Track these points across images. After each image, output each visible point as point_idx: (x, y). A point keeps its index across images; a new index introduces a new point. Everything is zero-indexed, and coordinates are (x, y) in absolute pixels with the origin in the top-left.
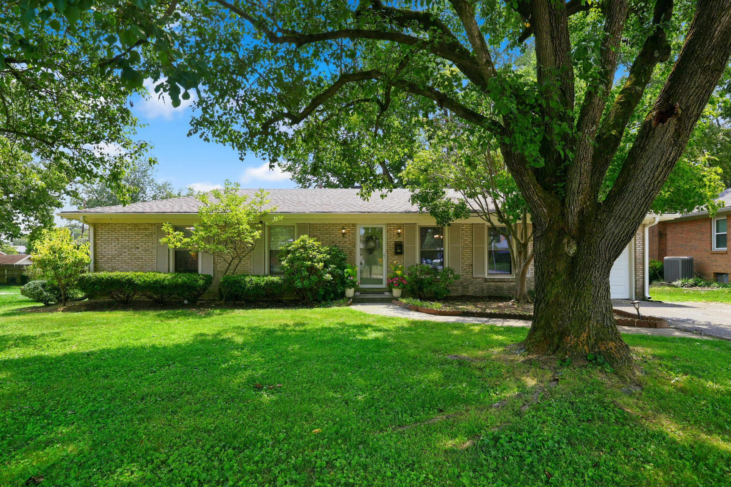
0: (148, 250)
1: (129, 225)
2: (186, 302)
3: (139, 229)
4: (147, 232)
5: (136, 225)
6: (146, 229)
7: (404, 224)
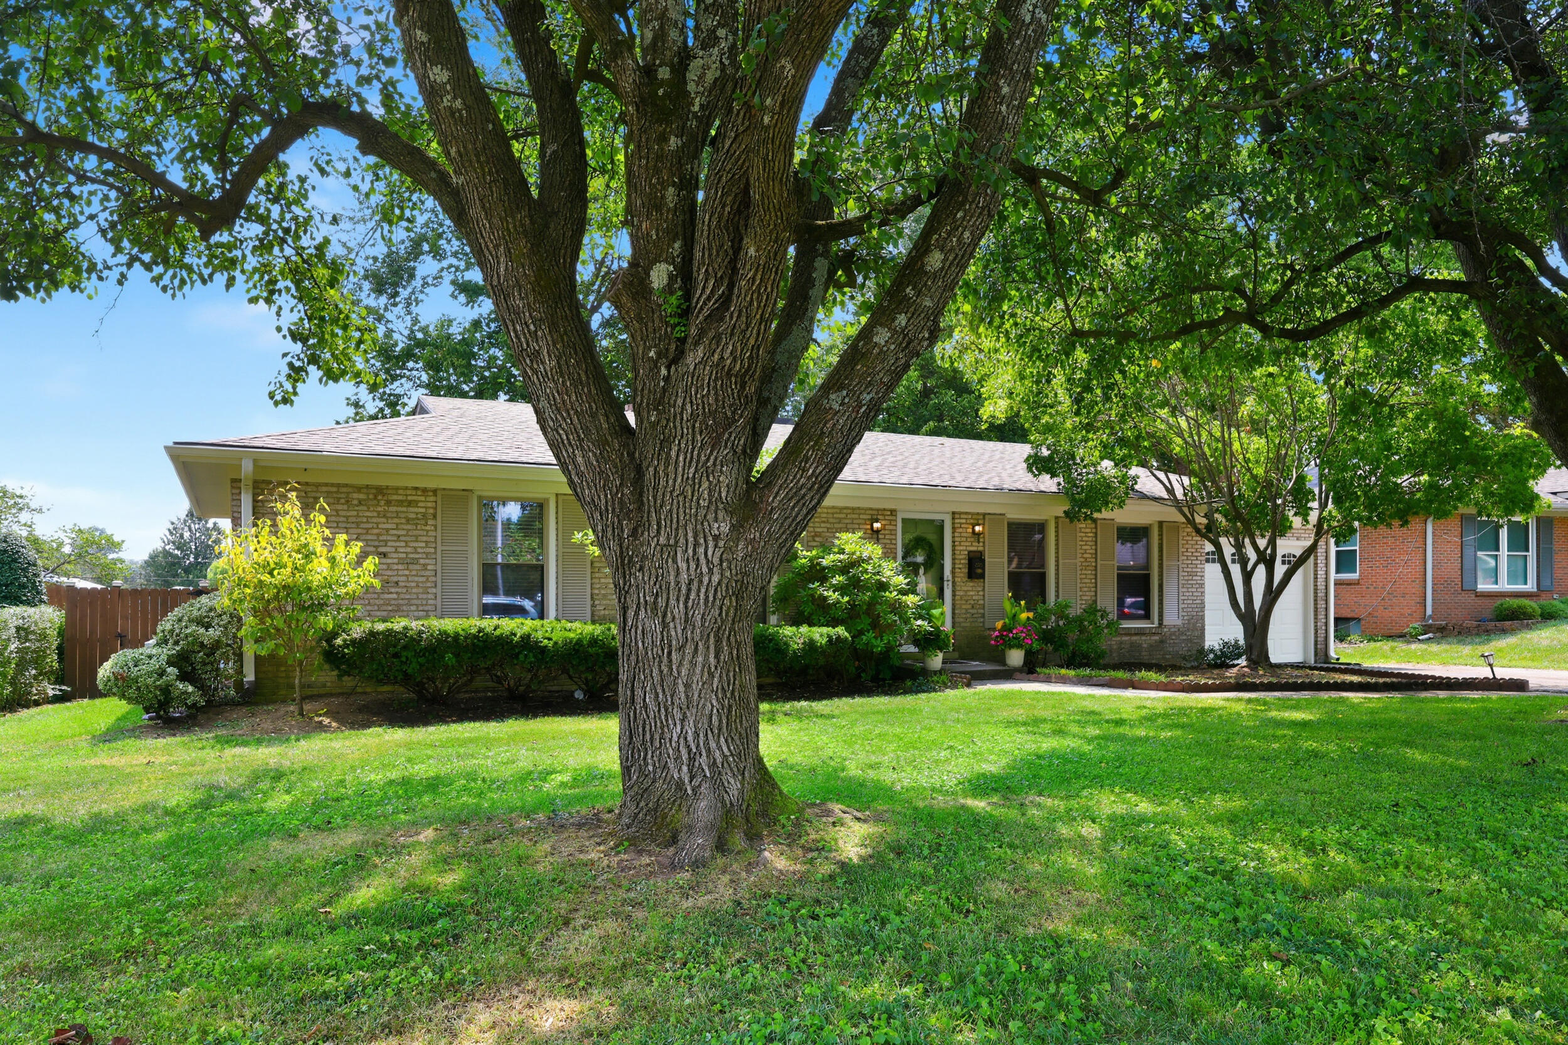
0: (415, 561)
1: (359, 489)
2: (579, 695)
3: (389, 503)
4: (412, 512)
5: (380, 491)
6: (410, 503)
7: (984, 515)
